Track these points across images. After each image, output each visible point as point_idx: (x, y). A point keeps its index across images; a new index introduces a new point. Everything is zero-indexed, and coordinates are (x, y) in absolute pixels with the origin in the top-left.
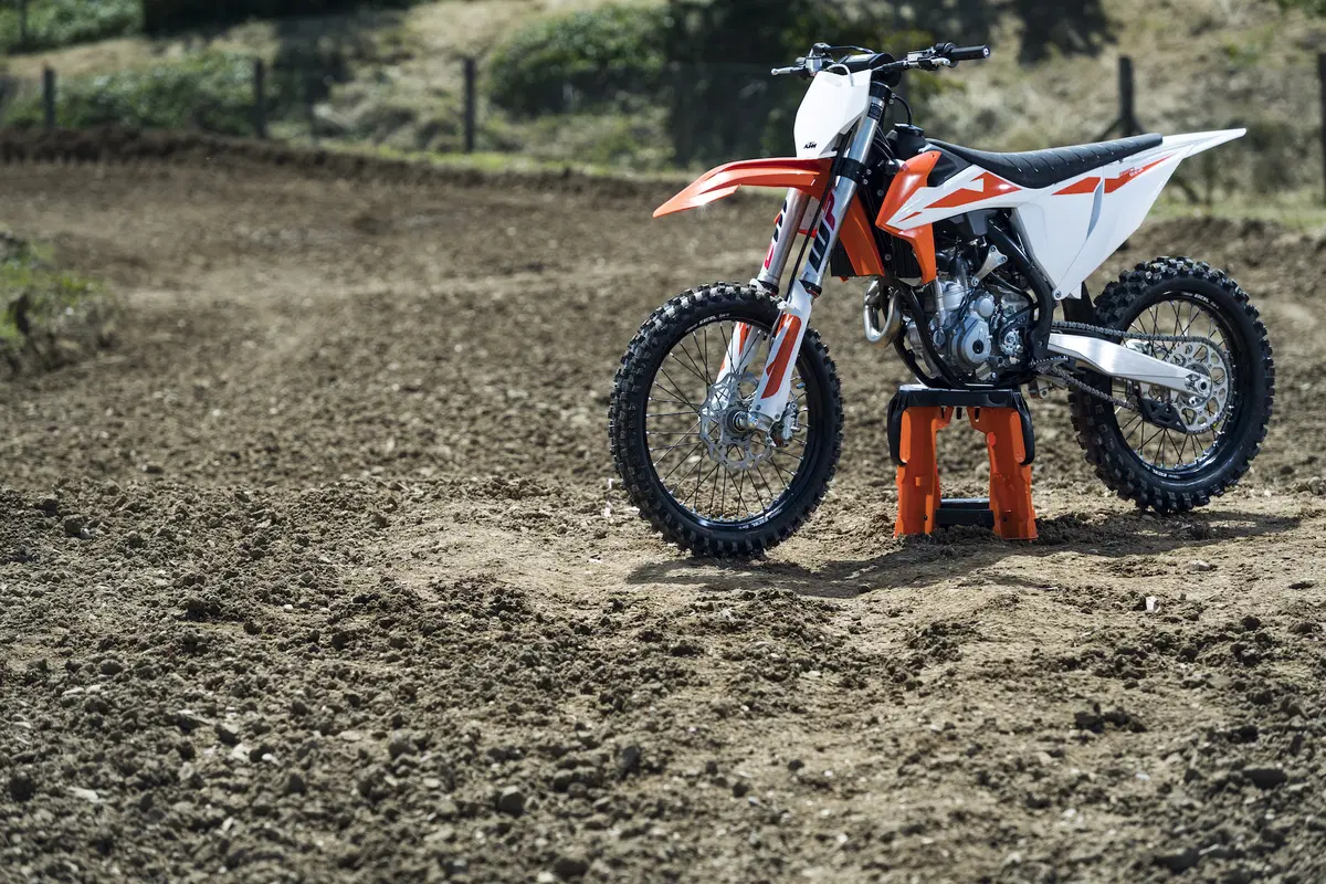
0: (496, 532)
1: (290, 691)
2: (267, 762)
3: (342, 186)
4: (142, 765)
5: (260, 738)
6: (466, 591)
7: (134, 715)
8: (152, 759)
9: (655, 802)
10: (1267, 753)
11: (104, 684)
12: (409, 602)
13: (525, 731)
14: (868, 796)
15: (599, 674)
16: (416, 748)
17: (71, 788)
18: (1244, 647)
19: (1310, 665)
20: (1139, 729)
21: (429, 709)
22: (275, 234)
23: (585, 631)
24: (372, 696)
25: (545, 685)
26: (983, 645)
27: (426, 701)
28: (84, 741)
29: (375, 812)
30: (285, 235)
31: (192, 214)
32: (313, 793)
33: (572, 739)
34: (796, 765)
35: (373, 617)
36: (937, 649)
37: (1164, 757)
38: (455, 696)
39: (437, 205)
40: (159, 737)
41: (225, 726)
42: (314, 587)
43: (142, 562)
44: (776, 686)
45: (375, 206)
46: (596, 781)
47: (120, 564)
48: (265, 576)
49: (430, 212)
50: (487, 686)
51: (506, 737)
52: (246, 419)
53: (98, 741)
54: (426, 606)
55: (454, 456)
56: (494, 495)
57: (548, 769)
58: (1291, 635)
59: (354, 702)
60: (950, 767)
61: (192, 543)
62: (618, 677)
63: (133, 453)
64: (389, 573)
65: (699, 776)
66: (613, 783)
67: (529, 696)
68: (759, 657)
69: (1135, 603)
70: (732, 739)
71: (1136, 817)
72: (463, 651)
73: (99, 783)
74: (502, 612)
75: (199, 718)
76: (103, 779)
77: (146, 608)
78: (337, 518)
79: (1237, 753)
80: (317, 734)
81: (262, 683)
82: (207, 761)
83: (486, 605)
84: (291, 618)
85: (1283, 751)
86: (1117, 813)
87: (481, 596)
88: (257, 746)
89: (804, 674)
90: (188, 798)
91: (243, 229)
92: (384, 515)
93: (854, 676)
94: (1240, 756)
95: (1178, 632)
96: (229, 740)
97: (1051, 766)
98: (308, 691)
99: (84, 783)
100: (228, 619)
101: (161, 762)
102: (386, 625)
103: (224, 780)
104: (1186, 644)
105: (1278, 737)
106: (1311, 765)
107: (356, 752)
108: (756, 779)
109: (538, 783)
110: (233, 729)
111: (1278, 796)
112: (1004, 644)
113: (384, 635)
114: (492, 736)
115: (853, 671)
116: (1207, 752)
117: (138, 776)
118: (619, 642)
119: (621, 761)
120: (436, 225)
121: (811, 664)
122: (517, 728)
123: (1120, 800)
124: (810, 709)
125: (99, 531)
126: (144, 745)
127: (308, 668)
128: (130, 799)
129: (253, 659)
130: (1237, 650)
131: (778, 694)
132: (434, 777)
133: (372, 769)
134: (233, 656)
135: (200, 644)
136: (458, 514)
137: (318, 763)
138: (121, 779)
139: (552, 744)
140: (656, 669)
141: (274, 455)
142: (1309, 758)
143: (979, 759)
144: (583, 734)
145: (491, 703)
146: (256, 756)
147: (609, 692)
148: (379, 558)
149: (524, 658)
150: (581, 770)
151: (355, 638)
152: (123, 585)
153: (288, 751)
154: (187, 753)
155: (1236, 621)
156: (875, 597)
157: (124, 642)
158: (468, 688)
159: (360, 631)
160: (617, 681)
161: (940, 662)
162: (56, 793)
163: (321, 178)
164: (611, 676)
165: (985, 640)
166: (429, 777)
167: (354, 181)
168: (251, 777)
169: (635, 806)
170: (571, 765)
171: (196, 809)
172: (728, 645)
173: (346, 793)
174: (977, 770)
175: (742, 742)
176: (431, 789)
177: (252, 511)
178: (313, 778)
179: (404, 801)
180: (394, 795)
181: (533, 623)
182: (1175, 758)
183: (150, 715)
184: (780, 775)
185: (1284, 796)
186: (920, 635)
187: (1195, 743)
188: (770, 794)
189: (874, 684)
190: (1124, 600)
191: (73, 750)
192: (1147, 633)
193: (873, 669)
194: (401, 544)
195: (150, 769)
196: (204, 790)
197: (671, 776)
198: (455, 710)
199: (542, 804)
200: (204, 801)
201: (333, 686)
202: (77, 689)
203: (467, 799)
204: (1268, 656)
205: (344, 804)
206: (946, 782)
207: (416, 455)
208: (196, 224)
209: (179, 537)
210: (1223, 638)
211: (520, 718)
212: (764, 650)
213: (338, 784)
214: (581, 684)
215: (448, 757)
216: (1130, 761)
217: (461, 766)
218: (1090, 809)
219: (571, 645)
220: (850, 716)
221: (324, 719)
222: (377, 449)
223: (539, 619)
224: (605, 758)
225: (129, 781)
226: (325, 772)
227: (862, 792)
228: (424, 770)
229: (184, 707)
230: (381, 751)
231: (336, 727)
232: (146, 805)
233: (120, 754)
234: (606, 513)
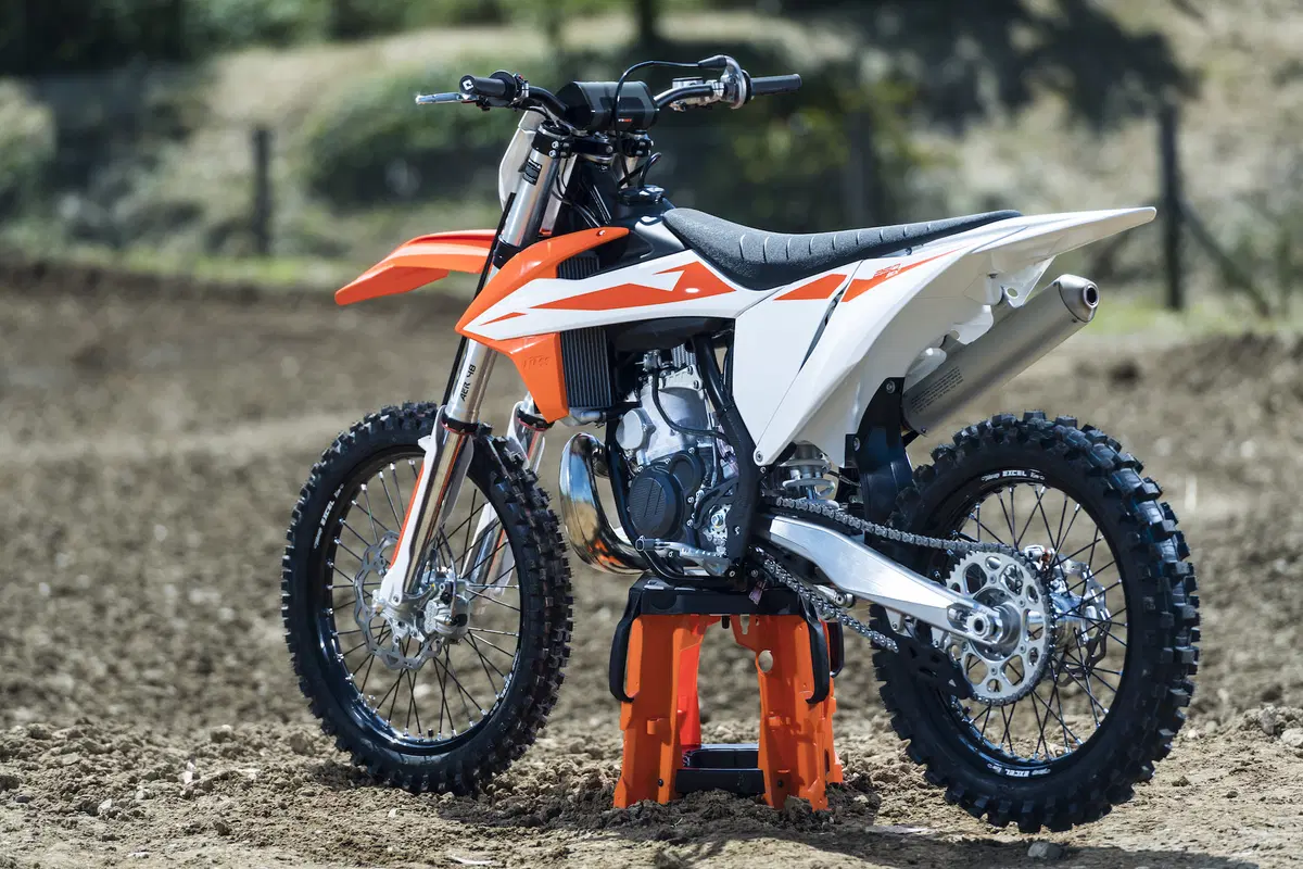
45: (108, 333)
163: (40, 297)
167: (85, 302)
234: (187, 777)
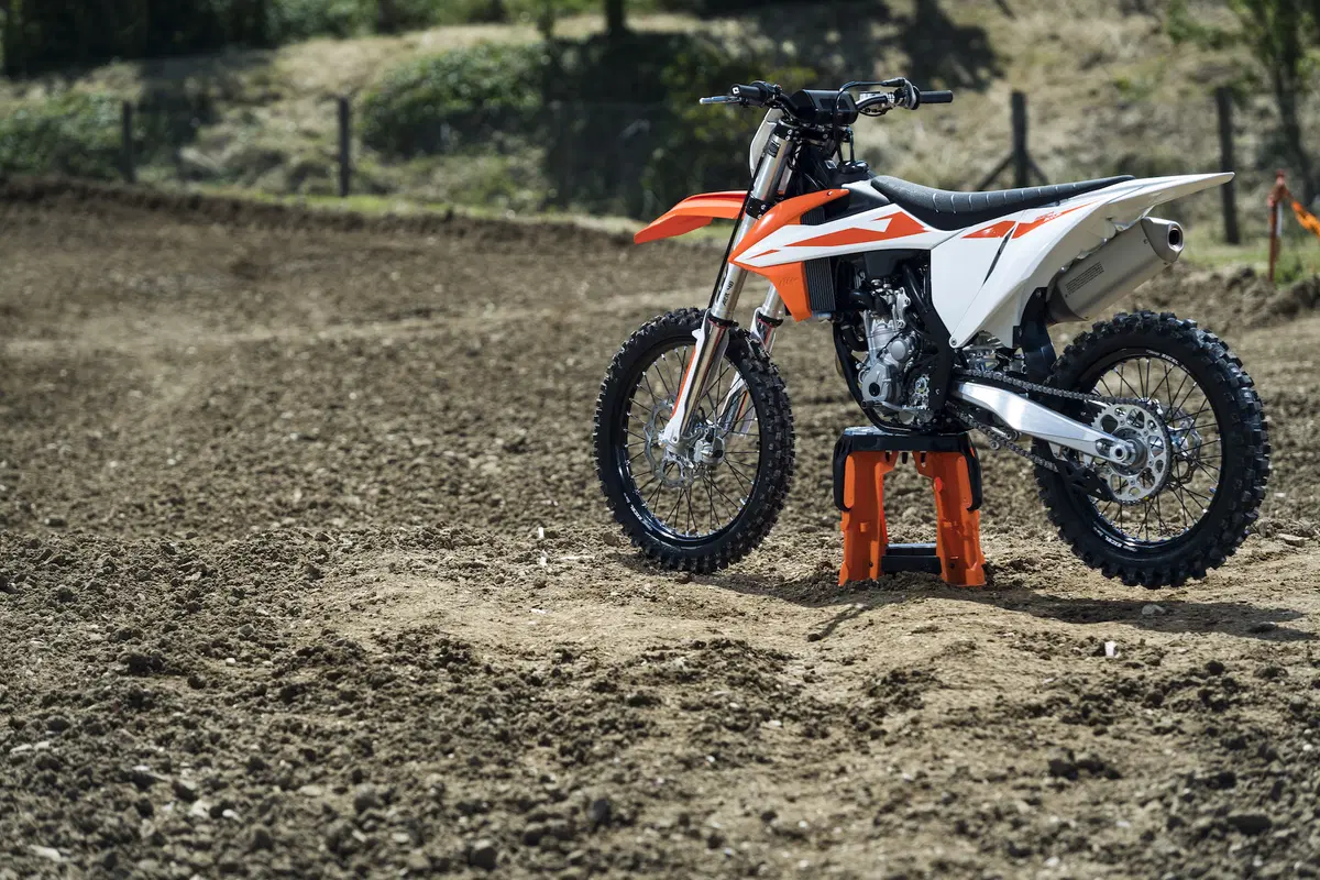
0: (433, 583)
1: (244, 746)
2: (228, 819)
3: (217, 230)
4: (102, 823)
5: (218, 794)
6: (410, 643)
7: (88, 772)
8: (112, 816)
9: (630, 854)
10: (1247, 799)
11: (53, 741)
12: (355, 655)
13: (488, 784)
14: (845, 848)
15: (556, 726)
16: (381, 802)
17: (33, 847)
18: (1211, 693)
19: (1279, 710)
20: (1114, 776)
21: (387, 763)
22: (150, 281)
23: (536, 682)
24: (328, 750)
25: (504, 737)
26: (945, 693)
27: (382, 755)
28: (40, 799)
29: (344, 869)
30: (162, 281)
31: (64, 260)
32: (280, 849)
33: (538, 792)
34: (769, 816)
35: (319, 670)
36: (899, 697)
37: (1143, 804)
38: (412, 750)
39: (316, 249)
40: (115, 795)
41: (183, 782)
42: (254, 640)
43: (74, 616)
44: (739, 737)
45: (253, 251)
46: (568, 834)
47: (51, 618)
48: (203, 629)
49: (310, 257)
50: (445, 739)
51: (469, 790)
52: (144, 470)
53: (54, 799)
54: (372, 658)
55: (364, 506)
56: (426, 545)
57: (517, 822)
58: (1257, 680)
59: (310, 756)
60: (927, 816)
61: (122, 596)
62: (576, 728)
63: (33, 506)
64: (329, 624)
65: (672, 828)
66: (585, 836)
67: (489, 749)
68: (718, 707)
69: (1094, 648)
70: (701, 790)
71: (1120, 866)
72: (415, 704)
73: (60, 842)
74: (451, 664)
75: (154, 774)
76: (64, 837)
77: (82, 663)
78: (269, 570)
79: (1219, 799)
80: (277, 789)
81: (215, 738)
82: (166, 818)
83: (432, 656)
84: (234, 672)
85: (1263, 797)
86: (1100, 862)
87: (427, 647)
88: (216, 803)
89: (764, 724)
90: (152, 856)
91: (118, 276)
92: (316, 566)
93: (816, 726)
94: (1222, 803)
95: (1141, 678)
96: (187, 797)
97: (1029, 814)
98: (262, 745)
99: (44, 841)
100: (172, 673)
101: (121, 819)
102: (335, 677)
103: (186, 837)
104: (1151, 690)
105: (1258, 782)
106: (1294, 811)
107: (319, 806)
108: (729, 831)
109: (509, 837)
110: (191, 785)
111: (1264, 842)
112: (965, 692)
113: (333, 688)
114: (455, 788)
115: (814, 721)
116: (1188, 798)
117: (100, 834)
118: (572, 693)
119: (592, 814)
120: (316, 270)
121: (771, 713)
122: (479, 782)
123: (1103, 848)
124: (775, 759)
125: (25, 585)
126: (101, 802)
127: (259, 723)
128: (92, 858)
129: (202, 714)
130: (1205, 695)
131: (742, 744)
132: (402, 832)
133: (339, 824)
134: (182, 711)
135: (146, 699)
136: (393, 565)
137: (281, 819)
138: (82, 837)
139: (519, 797)
140: (615, 720)
141: (180, 507)
142: (1291, 804)
143: (955, 807)
144: (550, 787)
145: (451, 756)
146: (216, 813)
147: (568, 744)
148: (317, 609)
149: (480, 710)
150: (551, 823)
151: (304, 691)
152: (57, 640)
153: (249, 807)
154: (146, 811)
155: (1200, 666)
156: (827, 645)
157: (68, 697)
158: (425, 741)
159: (309, 685)
160: (576, 733)
161: (903, 710)
162: (17, 852)
163: (197, 223)
164: (568, 728)
165: (947, 687)
166: (398, 831)
167: (229, 227)
168: (213, 834)
169: (610, 859)
170: (542, 818)
171: (161, 867)
172: (684, 695)
173: (314, 849)
174: (954, 819)
175: (711, 793)
176: (401, 844)
177: (179, 563)
178: (279, 833)
179: (374, 856)
180: (362, 850)
181: (482, 675)
182: (1155, 805)
183: (105, 772)
184: (754, 827)
185: (1270, 842)
186: (879, 683)
187: (1174, 789)
188: (745, 846)
189: (837, 734)
190: (1082, 645)
191: (30, 808)
192: (1111, 679)
193: (834, 718)
194: (338, 596)
195: (111, 826)
196: (167, 848)
197: (644, 828)
198: (414, 763)
199: (514, 858)
200: (168, 859)
201: (286, 741)
202: (25, 746)
203: (438, 853)
204: (1236, 701)
205: (313, 860)
206: (925, 832)
207: (326, 505)
208: (70, 271)
209: (109, 591)
210: (1188, 683)
211: (482, 771)
212: (723, 699)
213: (304, 840)
214: (539, 736)
215: (415, 811)
216: (1109, 809)
217: (428, 820)
218: (1074, 857)
219: (524, 696)
220: (817, 766)
221: (283, 774)
222: (284, 500)
223: (488, 670)
224: (575, 811)
225: (90, 839)
226: (290, 828)
227: (839, 843)
228: (391, 825)
229: (138, 763)
230: (346, 806)
231: (295, 782)
232: (110, 863)
233: (79, 812)
234: (542, 562)
